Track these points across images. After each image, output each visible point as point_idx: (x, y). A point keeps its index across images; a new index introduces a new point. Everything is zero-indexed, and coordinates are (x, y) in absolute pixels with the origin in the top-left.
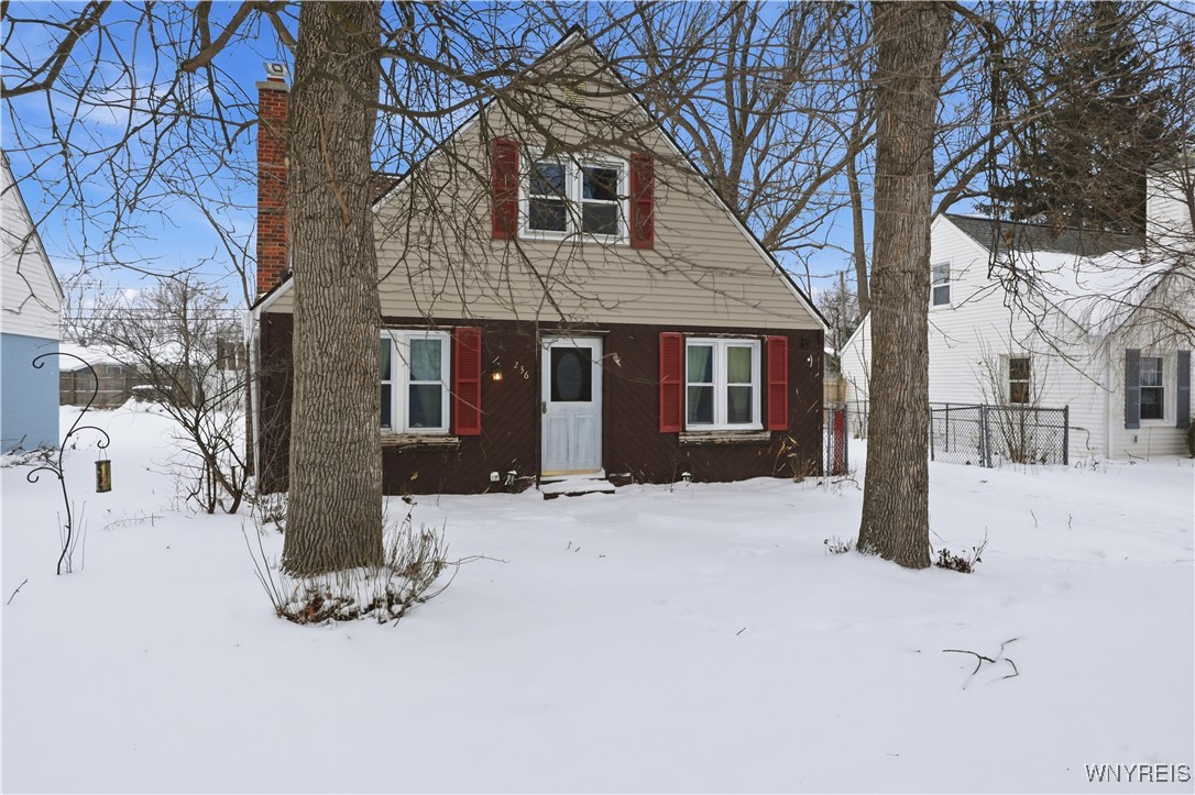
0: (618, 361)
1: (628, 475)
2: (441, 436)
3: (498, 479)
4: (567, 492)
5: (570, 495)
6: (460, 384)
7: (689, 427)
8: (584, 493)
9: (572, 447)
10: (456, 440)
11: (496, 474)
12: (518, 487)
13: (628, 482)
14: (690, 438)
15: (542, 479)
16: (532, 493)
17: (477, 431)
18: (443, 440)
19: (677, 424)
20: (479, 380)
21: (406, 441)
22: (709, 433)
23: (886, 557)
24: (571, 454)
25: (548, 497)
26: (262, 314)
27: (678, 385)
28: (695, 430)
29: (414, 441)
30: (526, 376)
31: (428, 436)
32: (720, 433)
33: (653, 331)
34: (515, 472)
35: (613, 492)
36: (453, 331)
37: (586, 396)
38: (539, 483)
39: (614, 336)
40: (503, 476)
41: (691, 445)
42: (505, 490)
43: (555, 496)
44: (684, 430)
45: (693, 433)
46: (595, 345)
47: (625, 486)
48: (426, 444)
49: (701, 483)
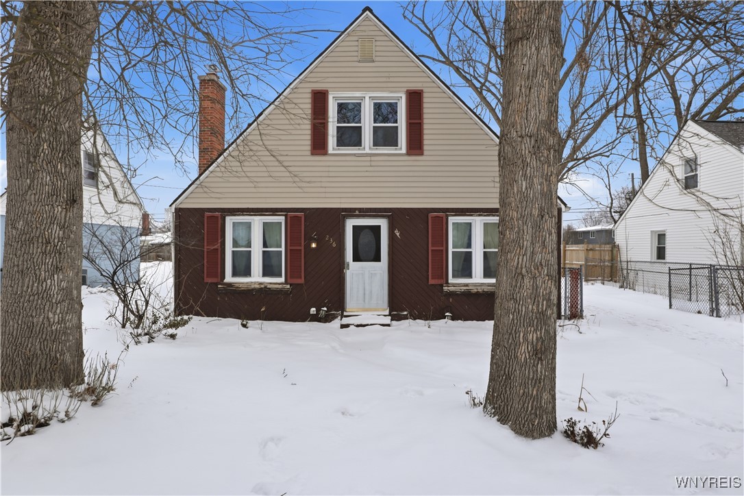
0: (398, 234)
1: (405, 313)
2: (279, 284)
3: (315, 313)
4: (356, 324)
5: (358, 326)
6: (291, 250)
7: (451, 280)
8: (367, 325)
9: (367, 293)
10: (288, 286)
11: (314, 309)
12: (327, 319)
13: (405, 318)
14: (452, 289)
15: (345, 314)
16: (337, 323)
17: (302, 281)
18: (280, 286)
19: (442, 278)
20: (302, 248)
21: (257, 286)
22: (467, 285)
23: (502, 421)
24: (367, 297)
25: (343, 326)
26: (176, 209)
27: (442, 250)
28: (456, 282)
29: (262, 286)
30: (334, 245)
31: (271, 283)
32: (475, 285)
33: (423, 213)
34: (325, 309)
35: (389, 325)
36: (286, 216)
37: (377, 258)
38: (342, 316)
39: (396, 216)
40: (318, 310)
41: (452, 294)
42: (319, 320)
43: (347, 326)
44: (447, 282)
45: (454, 285)
46: (383, 223)
47: (403, 321)
48: (270, 288)
49: (460, 321)
